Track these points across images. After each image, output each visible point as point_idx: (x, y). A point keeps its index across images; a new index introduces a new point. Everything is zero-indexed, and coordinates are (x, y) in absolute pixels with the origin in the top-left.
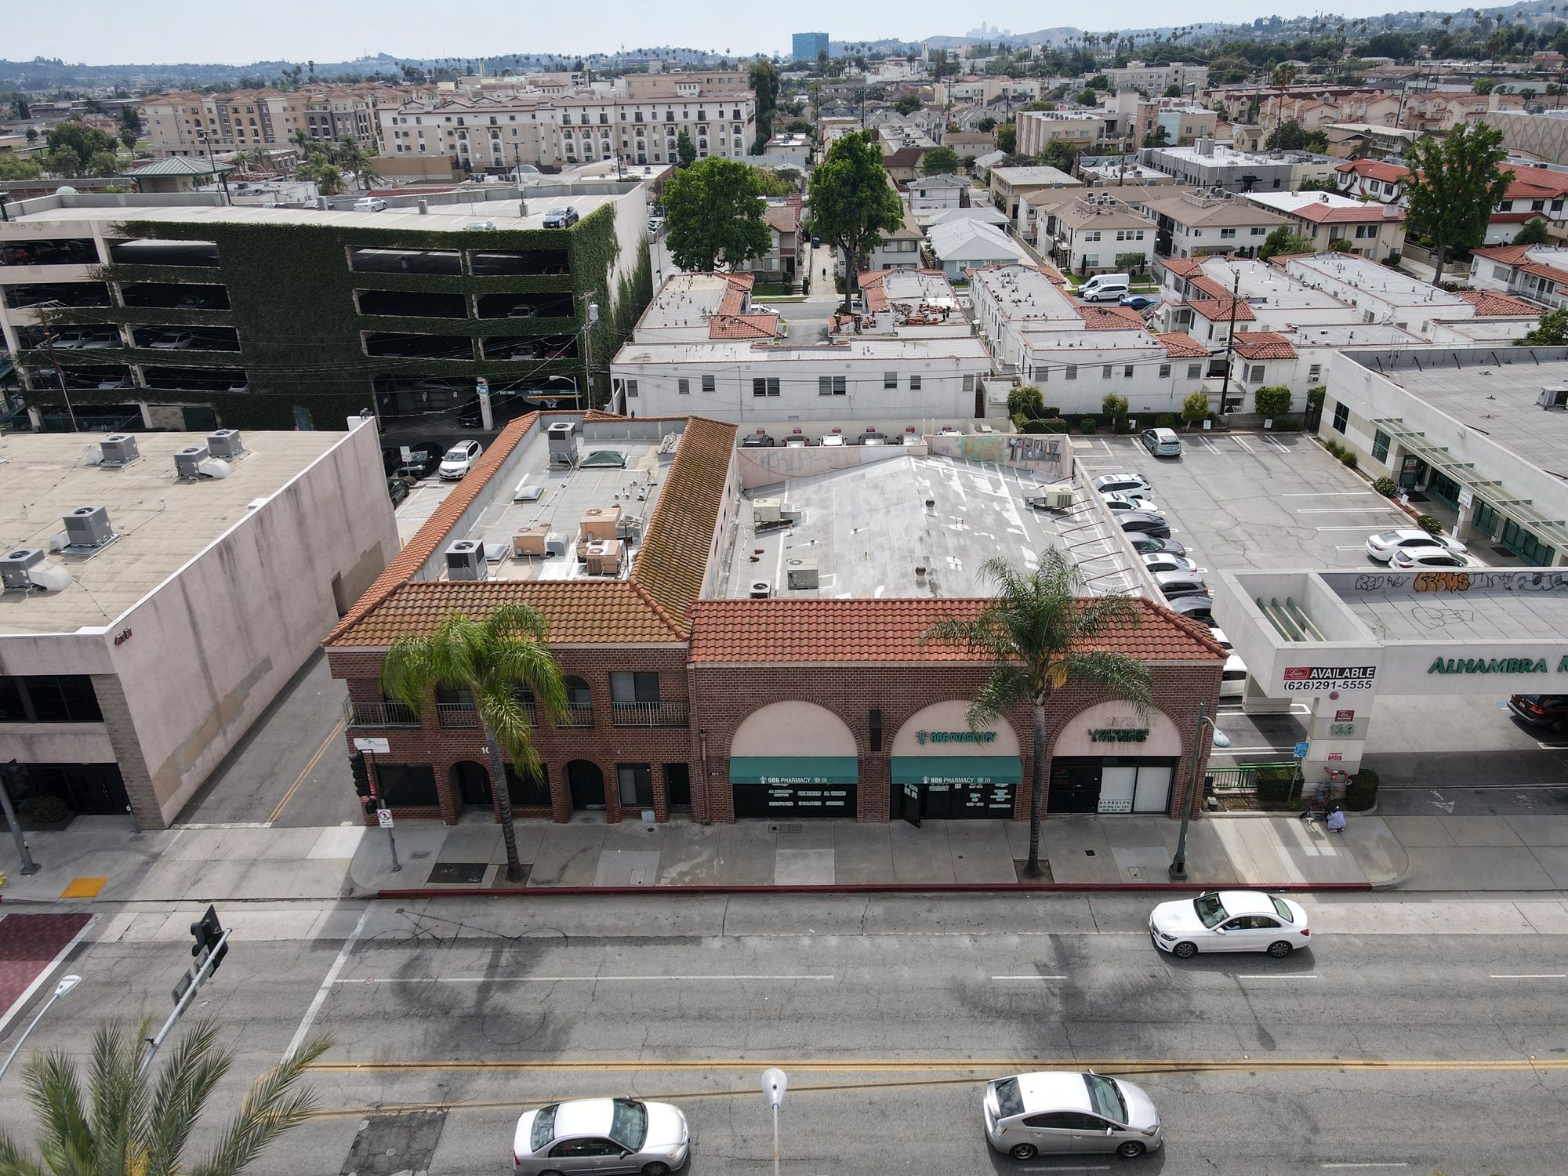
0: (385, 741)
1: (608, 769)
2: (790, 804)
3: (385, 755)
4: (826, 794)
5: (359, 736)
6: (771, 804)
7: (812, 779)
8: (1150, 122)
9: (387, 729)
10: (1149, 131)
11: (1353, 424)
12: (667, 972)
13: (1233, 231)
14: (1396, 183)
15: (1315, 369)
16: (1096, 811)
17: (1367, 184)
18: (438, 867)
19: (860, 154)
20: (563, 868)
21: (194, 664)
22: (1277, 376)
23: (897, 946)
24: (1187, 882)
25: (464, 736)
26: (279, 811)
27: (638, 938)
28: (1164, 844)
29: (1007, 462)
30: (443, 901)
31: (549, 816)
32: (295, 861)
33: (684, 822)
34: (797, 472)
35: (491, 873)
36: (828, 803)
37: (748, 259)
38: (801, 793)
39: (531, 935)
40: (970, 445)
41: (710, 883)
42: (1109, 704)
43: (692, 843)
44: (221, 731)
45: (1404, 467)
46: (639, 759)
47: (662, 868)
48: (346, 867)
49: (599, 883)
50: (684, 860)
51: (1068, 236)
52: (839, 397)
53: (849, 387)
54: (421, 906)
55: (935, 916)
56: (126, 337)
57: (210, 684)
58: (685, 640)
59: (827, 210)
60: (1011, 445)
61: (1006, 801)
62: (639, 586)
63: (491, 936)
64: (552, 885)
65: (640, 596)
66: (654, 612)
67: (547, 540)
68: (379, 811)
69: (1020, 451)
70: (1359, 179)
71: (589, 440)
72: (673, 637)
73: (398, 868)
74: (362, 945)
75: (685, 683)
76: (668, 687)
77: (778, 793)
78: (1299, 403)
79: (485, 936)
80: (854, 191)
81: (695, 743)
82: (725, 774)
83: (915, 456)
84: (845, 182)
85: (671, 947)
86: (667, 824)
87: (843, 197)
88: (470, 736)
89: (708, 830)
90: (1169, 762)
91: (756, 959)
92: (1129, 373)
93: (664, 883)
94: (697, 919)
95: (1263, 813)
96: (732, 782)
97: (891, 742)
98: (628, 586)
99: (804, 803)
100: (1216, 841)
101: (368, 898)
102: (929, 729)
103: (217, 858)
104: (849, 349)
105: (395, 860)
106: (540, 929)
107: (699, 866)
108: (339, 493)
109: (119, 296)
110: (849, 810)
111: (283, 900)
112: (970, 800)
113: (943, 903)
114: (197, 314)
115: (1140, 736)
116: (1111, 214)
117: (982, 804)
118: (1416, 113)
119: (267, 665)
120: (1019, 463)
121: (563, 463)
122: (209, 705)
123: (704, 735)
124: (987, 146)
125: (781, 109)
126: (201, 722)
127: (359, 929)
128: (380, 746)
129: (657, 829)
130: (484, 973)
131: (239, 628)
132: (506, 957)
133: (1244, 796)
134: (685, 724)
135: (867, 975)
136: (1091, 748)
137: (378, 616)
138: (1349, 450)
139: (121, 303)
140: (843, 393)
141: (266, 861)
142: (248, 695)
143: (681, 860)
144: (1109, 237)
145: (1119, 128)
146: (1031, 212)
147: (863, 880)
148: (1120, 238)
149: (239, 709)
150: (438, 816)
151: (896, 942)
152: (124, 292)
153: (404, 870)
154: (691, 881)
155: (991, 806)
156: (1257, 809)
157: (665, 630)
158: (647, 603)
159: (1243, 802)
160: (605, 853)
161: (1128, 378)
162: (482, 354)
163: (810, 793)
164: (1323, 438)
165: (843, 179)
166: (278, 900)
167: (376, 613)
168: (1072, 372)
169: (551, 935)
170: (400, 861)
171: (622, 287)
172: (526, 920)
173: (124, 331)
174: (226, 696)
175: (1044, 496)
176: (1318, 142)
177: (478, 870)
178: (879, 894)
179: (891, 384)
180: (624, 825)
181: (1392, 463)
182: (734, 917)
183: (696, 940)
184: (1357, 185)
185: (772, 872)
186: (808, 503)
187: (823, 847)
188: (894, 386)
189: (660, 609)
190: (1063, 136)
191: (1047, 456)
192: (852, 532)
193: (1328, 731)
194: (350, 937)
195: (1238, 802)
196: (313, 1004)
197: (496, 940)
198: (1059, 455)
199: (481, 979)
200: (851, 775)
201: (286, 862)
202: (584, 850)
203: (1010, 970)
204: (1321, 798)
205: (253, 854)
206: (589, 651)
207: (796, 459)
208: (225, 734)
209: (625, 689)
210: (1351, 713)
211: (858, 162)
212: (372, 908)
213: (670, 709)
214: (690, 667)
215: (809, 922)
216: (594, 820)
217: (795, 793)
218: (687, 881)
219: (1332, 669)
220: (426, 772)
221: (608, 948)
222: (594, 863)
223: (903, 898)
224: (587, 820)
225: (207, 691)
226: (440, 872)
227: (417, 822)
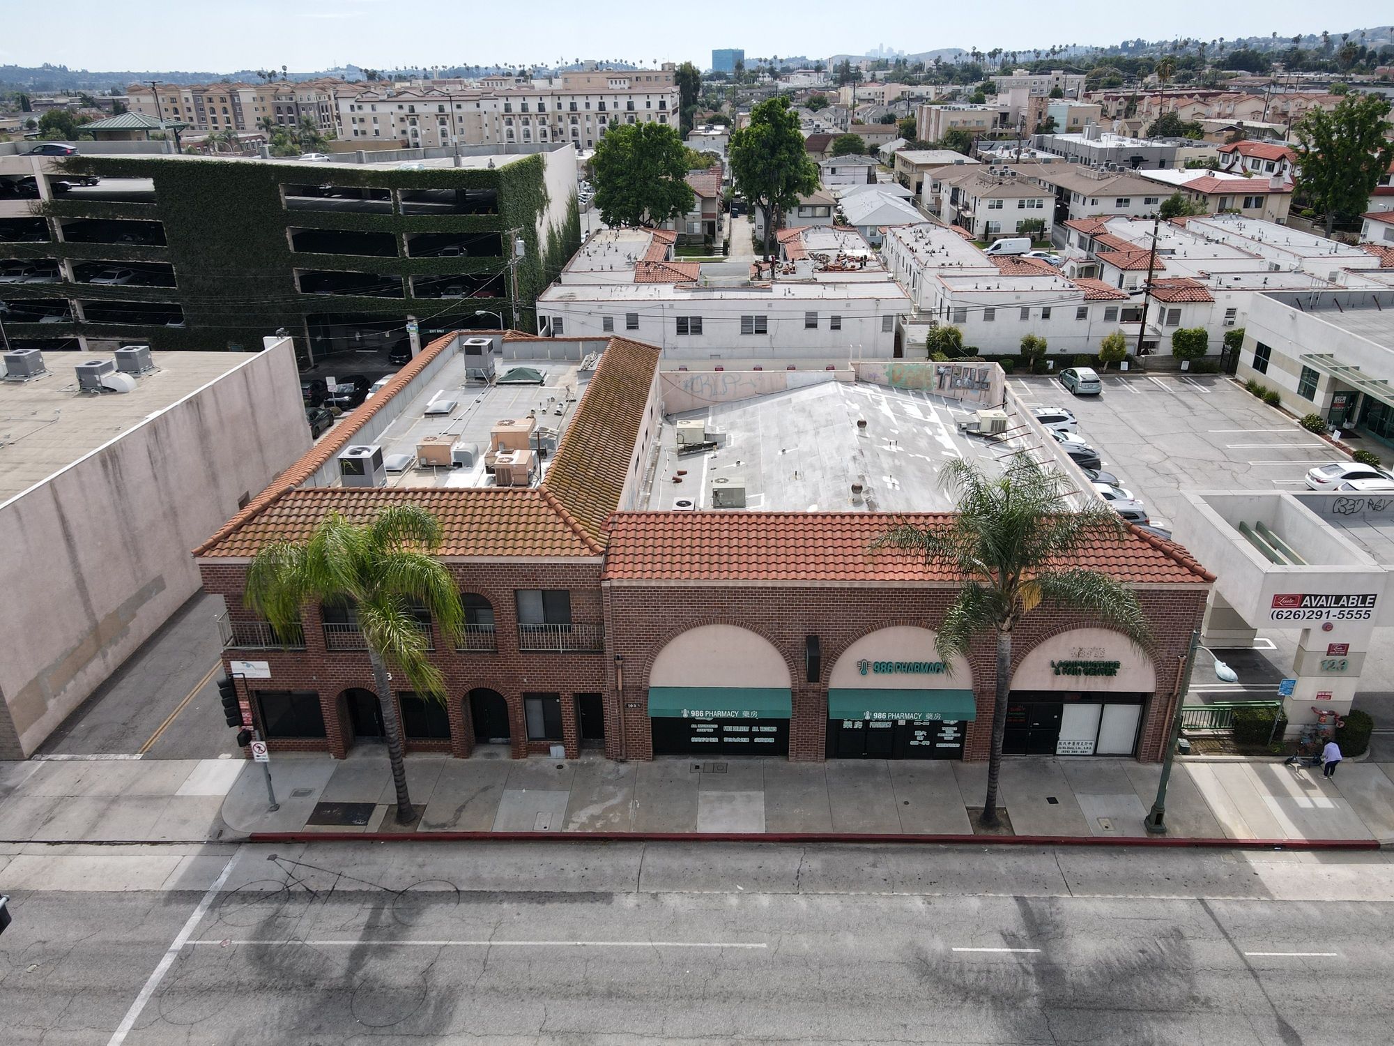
0: (265, 664)
1: (513, 699)
2: (715, 740)
3: (265, 680)
4: (755, 729)
5: (236, 659)
6: (694, 740)
7: (741, 713)
8: (1040, 113)
9: (268, 651)
10: (1039, 121)
11: (1275, 363)
12: (573, 937)
13: (1127, 201)
14: (1277, 161)
15: (1231, 312)
16: (1054, 752)
17: (1249, 162)
18: (321, 807)
19: (779, 118)
20: (460, 810)
21: (68, 580)
22: (1193, 318)
23: (839, 908)
24: (1167, 836)
25: (353, 660)
26: (155, 740)
27: (540, 894)
28: (1135, 792)
29: (935, 390)
30: (322, 846)
31: (448, 750)
32: (161, 798)
33: (597, 759)
34: (721, 398)
35: (379, 814)
36: (757, 740)
37: (672, 217)
38: (727, 728)
39: (419, 888)
40: (897, 373)
41: (624, 830)
42: (1076, 632)
43: (605, 782)
44: (99, 654)
45: (1333, 404)
46: (547, 688)
47: (570, 811)
48: (218, 806)
49: (499, 827)
50: (596, 802)
51: (972, 204)
52: (760, 337)
53: (770, 326)
54: (297, 851)
55: (880, 872)
56: (65, 272)
57: (86, 602)
58: (600, 554)
59: (748, 170)
60: (939, 374)
61: (955, 740)
62: (550, 495)
63: (373, 889)
64: (446, 830)
65: (551, 506)
66: (566, 523)
67: (454, 449)
68: (253, 743)
69: (948, 379)
70: (1241, 158)
71: (509, 359)
72: (587, 551)
73: (276, 807)
74: (224, 897)
75: (599, 602)
76: (581, 607)
77: (702, 728)
78: (1215, 345)
79: (365, 888)
80: (773, 153)
81: (610, 671)
82: (643, 706)
83: (842, 382)
84: (764, 144)
85: (577, 906)
86: (579, 761)
87: (762, 158)
88: (360, 660)
89: (623, 768)
90: (1140, 699)
91: (675, 920)
92: (1046, 315)
93: (572, 828)
94: (609, 871)
95: (1242, 758)
96: (651, 714)
97: (829, 673)
98: (538, 494)
99: (730, 740)
100: (1193, 790)
101: (238, 842)
102: (872, 659)
103: (76, 793)
104: (770, 290)
105: (272, 798)
106: (430, 880)
107: (612, 809)
108: (249, 410)
109: (59, 232)
110: (780, 748)
111: (142, 843)
112: (915, 738)
113: (889, 856)
114: (134, 249)
115: (1109, 669)
116: (1013, 184)
117: (928, 743)
118: (1279, 112)
119: (158, 584)
120: (947, 392)
121: (480, 379)
122: (86, 624)
123: (619, 662)
124: (889, 136)
125: (703, 105)
126: (75, 643)
127: (223, 878)
128: (259, 670)
129: (567, 767)
130: (360, 934)
131: (125, 544)
132: (386, 916)
133: (1217, 738)
134: (599, 649)
135: (805, 944)
136: (1053, 682)
137: (258, 524)
138: (1270, 388)
139: (60, 238)
140: (765, 332)
141: (130, 798)
142: (134, 616)
143: (592, 802)
144: (1010, 205)
145: (1010, 119)
146: (935, 186)
147: (797, 829)
148: (1021, 206)
149: (123, 630)
150: (325, 749)
151: (837, 903)
152: (63, 228)
153: (281, 810)
154: (603, 826)
155: (938, 745)
156: (1235, 753)
157: (578, 543)
158: (558, 514)
159: (1217, 744)
160: (508, 792)
161: (1046, 321)
162: (412, 292)
163: (736, 729)
164: (1241, 378)
165: (763, 141)
166: (137, 843)
167: (255, 521)
168: (990, 314)
169: (441, 888)
170: (279, 799)
171: (551, 236)
172: (414, 870)
173: (63, 266)
174: (108, 616)
175: (977, 421)
176: (1195, 131)
177: (364, 811)
178: (816, 845)
179: (811, 325)
180: (529, 762)
181: (1321, 398)
182: (651, 869)
183: (606, 897)
184: (1238, 164)
185: (695, 817)
186: (733, 426)
187: (754, 789)
188: (814, 326)
189: (572, 520)
190: (960, 125)
191: (976, 385)
192: (780, 453)
193: (1317, 665)
194: (211, 889)
195: (1212, 745)
196: (157, 971)
197: (378, 893)
198: (988, 384)
199: (355, 943)
200: (784, 709)
201: (151, 799)
202: (485, 789)
203: (973, 940)
204: (1307, 741)
205: (116, 790)
206: (493, 565)
207: (720, 383)
208: (104, 656)
209: (533, 608)
210: (1345, 647)
211: (777, 126)
212: (242, 853)
213: (584, 633)
214: (605, 584)
215: (736, 877)
216: (497, 755)
217: (721, 727)
218: (599, 827)
219: (1327, 597)
220: (312, 700)
221: (505, 905)
222: (495, 803)
223: (844, 849)
224: (490, 755)
225: (83, 610)
226: (323, 812)
227: (302, 755)
